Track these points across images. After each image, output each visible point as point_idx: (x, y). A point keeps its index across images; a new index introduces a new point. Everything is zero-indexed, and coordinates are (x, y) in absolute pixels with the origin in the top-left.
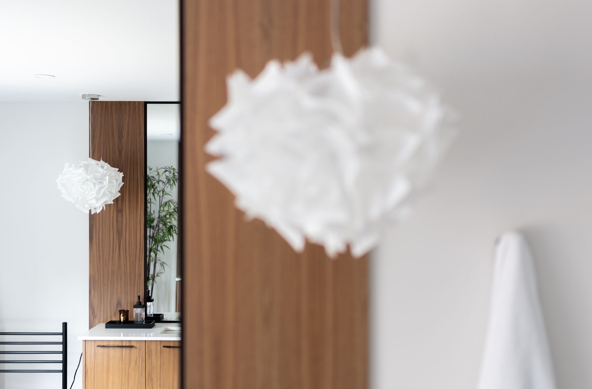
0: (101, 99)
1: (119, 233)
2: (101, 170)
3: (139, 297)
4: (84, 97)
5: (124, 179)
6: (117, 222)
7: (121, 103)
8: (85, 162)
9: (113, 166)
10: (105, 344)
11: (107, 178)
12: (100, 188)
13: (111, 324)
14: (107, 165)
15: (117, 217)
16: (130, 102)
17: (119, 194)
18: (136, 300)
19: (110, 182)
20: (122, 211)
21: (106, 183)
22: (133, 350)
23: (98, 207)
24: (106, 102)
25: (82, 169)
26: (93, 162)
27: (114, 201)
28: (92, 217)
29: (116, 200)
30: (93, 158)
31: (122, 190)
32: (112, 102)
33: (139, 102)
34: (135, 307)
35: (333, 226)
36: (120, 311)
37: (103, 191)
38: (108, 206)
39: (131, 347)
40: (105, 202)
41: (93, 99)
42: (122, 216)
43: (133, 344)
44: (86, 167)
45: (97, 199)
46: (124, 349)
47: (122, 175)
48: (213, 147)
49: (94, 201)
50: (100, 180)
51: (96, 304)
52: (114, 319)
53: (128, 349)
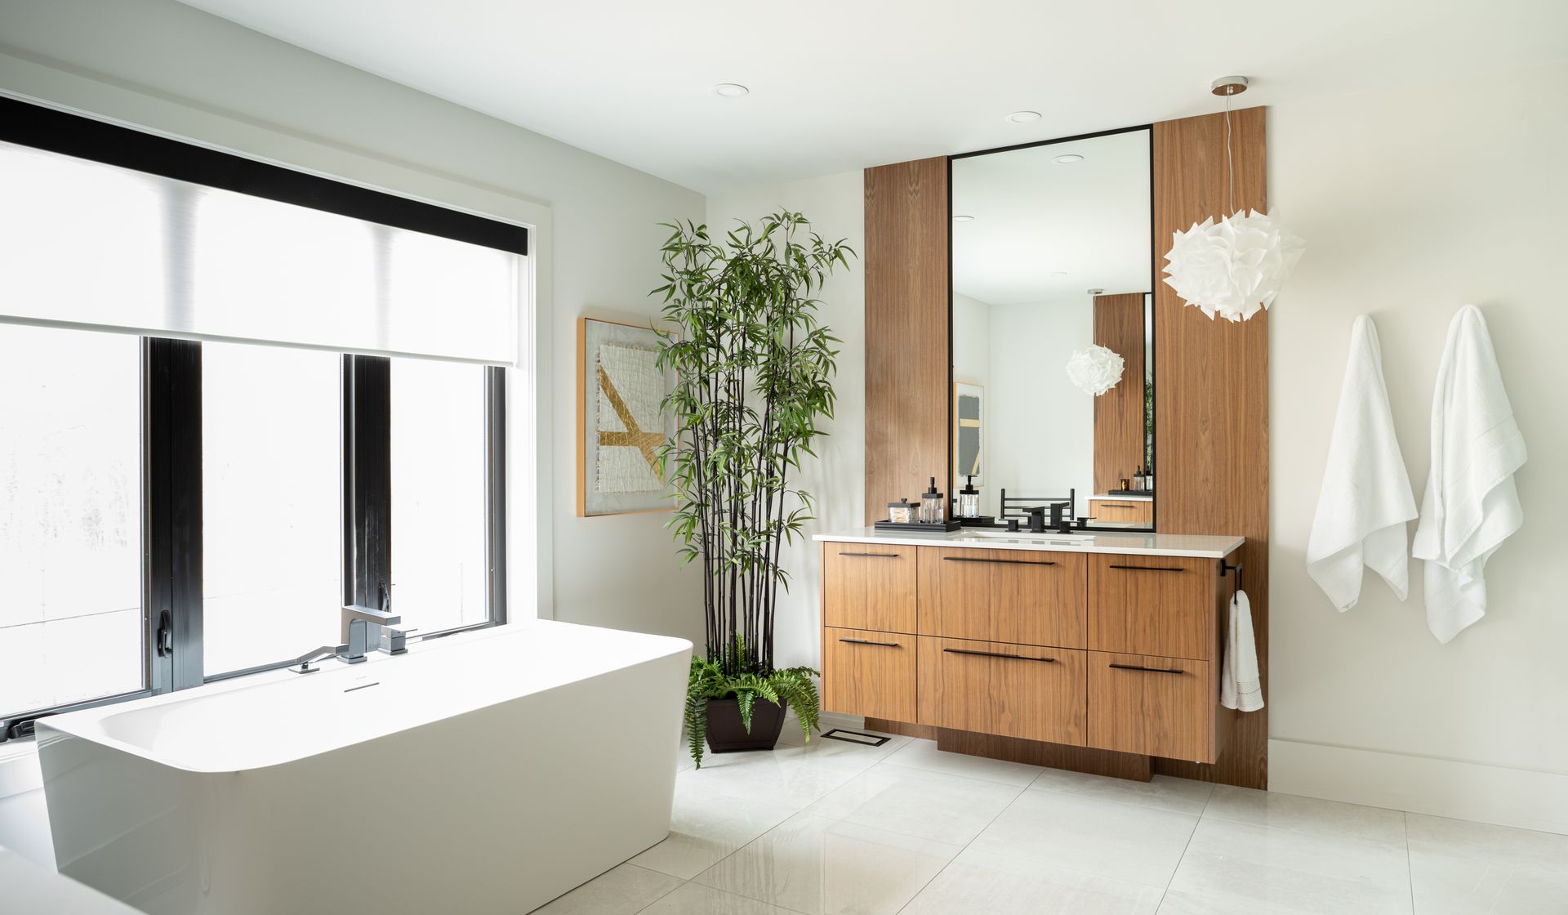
0: (1104, 294)
1: (1121, 415)
2: (1104, 355)
3: (1139, 467)
4: (1089, 292)
5: (1125, 365)
6: (1119, 405)
7: (1122, 295)
8: (1090, 348)
9: (1115, 352)
10: (1109, 504)
11: (1110, 362)
12: (1104, 373)
13: (1112, 493)
14: (1109, 351)
15: (1119, 401)
16: (1129, 295)
17: (1121, 379)
18: (1137, 470)
19: (1112, 367)
20: (1123, 396)
21: (1109, 367)
22: (1133, 510)
23: (1102, 390)
24: (1109, 296)
25: (1088, 354)
26: (1098, 348)
27: (1116, 385)
28: (1097, 399)
29: (1118, 385)
30: (1097, 344)
31: (1123, 375)
32: (1113, 296)
33: (1138, 294)
34: (1135, 476)
35: (1226, 301)
36: (1122, 480)
37: (1106, 375)
38: (1111, 390)
39: (1132, 507)
40: (1108, 385)
41: (1097, 293)
42: (1123, 400)
43: (1133, 504)
44: (1091, 353)
45: (1101, 382)
46: (1125, 509)
47: (1122, 360)
48: (1165, 270)
49: (1098, 384)
50: (1103, 365)
51: (1100, 474)
52: (1116, 489)
53: (1129, 509)
